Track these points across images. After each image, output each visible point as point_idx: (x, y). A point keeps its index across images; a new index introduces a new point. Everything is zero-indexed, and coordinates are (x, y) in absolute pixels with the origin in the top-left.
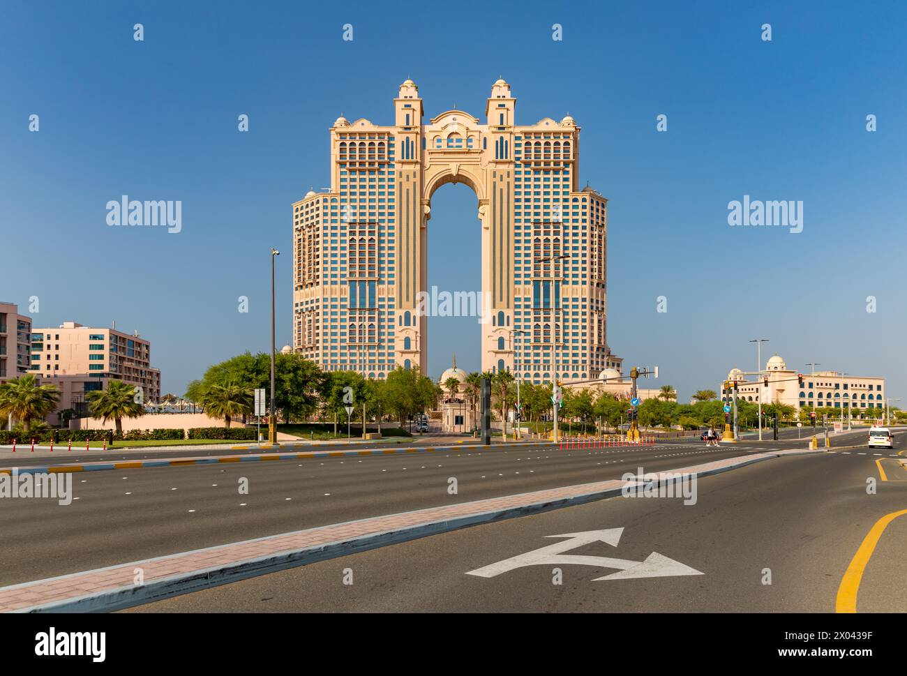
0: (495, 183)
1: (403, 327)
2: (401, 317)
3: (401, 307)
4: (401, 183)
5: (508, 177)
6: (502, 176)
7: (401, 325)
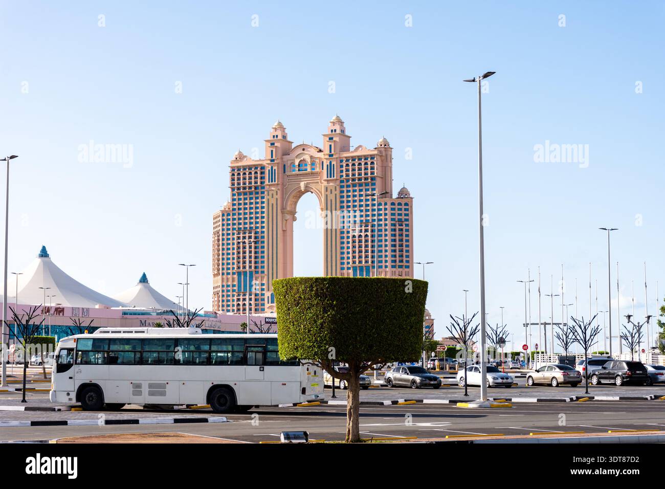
0: (327, 195)
1: (270, 304)
2: (268, 297)
3: (268, 290)
4: (268, 200)
5: (336, 190)
6: (331, 190)
7: (268, 303)
